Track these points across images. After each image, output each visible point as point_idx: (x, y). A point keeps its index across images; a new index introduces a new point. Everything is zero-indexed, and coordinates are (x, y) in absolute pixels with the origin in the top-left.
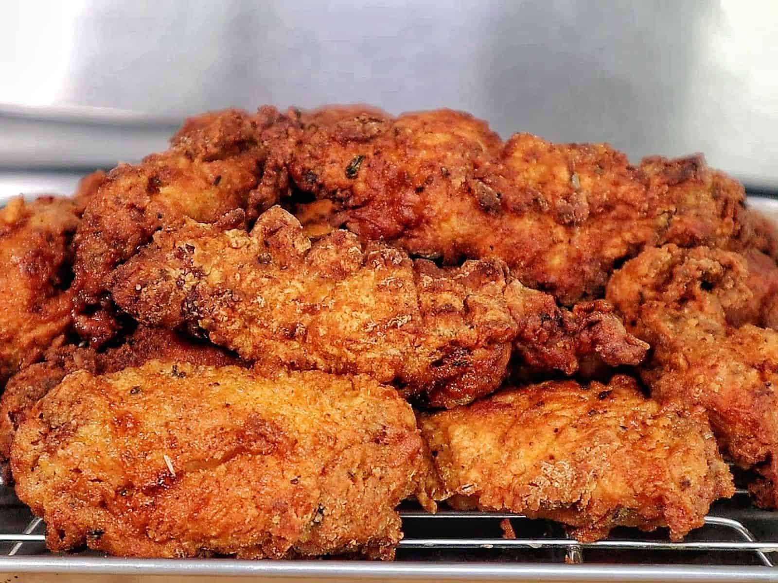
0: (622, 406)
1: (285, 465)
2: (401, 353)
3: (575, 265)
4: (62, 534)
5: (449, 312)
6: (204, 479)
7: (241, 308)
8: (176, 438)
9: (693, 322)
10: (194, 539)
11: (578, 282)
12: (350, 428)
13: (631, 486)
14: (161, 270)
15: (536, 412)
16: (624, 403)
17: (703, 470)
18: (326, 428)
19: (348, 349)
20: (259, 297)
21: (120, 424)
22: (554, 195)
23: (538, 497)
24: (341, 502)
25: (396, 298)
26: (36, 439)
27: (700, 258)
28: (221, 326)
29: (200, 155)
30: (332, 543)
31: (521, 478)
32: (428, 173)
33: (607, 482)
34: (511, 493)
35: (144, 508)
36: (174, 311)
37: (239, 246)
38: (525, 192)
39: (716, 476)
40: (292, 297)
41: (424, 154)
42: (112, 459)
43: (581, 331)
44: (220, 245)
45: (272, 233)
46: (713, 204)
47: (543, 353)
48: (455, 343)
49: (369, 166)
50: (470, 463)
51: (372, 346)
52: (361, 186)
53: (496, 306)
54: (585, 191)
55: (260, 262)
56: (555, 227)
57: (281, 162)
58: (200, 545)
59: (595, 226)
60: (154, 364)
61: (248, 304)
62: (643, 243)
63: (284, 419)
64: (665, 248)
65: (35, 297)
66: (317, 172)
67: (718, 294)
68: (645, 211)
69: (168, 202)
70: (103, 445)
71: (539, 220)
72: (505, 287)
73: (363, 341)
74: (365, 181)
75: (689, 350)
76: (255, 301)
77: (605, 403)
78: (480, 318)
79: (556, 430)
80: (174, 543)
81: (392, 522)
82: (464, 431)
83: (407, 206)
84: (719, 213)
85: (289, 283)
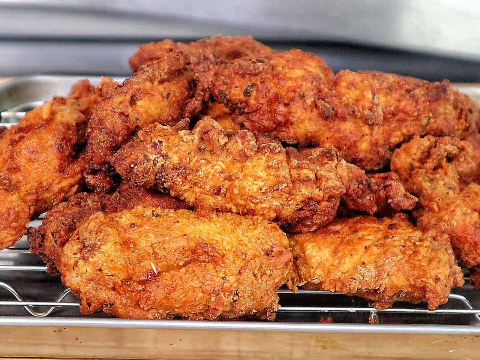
0: (402, 233)
1: (218, 268)
2: (281, 204)
3: (374, 148)
4: (89, 305)
5: (308, 181)
6: (173, 277)
7: (190, 177)
8: (157, 253)
9: (442, 183)
10: (166, 309)
11: (375, 157)
12: (254, 248)
13: (408, 280)
14: (145, 155)
15: (353, 236)
16: (403, 231)
17: (447, 271)
18: (240, 248)
19: (251, 202)
20: (200, 172)
21: (125, 245)
22: (363, 108)
23: (356, 286)
24: (249, 289)
25: (278, 173)
26: (76, 252)
27: (446, 145)
28: (178, 187)
29: (157, 80)
30: (242, 311)
31: (346, 275)
32: (292, 95)
33: (394, 278)
34: (340, 283)
35: (139, 292)
36: (151, 179)
37: (188, 141)
38: (347, 107)
39: (454, 274)
40: (218, 171)
41: (290, 84)
42: (121, 265)
43: (380, 190)
44: (177, 140)
45: (206, 133)
46: (454, 112)
47: (358, 202)
48: (310, 199)
49: (258, 90)
50: (317, 265)
51: (264, 200)
52: (252, 102)
53: (333, 177)
54: (381, 105)
55: (200, 150)
56: (364, 126)
57: (206, 86)
58: (168, 312)
59: (386, 125)
60: (139, 208)
61: (194, 175)
62: (413, 135)
63: (217, 243)
64: (426, 138)
65: (62, 164)
66: (227, 93)
67: (455, 165)
68: (415, 116)
69: (141, 110)
70: (115, 256)
71: (355, 122)
72: (337, 164)
73: (259, 197)
74: (255, 99)
75: (439, 200)
76: (198, 174)
77: (392, 231)
78: (325, 185)
79: (366, 248)
80: (154, 311)
81: (275, 299)
82: (313, 247)
83: (279, 114)
84: (457, 117)
85: (216, 163)
